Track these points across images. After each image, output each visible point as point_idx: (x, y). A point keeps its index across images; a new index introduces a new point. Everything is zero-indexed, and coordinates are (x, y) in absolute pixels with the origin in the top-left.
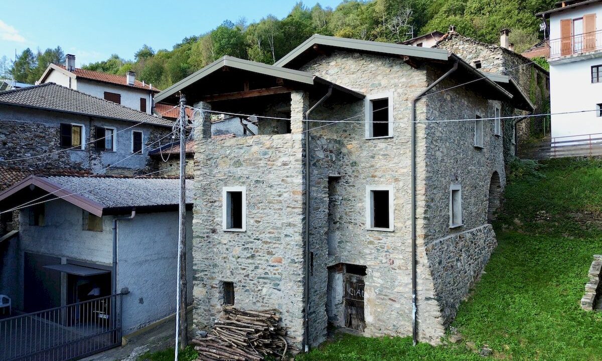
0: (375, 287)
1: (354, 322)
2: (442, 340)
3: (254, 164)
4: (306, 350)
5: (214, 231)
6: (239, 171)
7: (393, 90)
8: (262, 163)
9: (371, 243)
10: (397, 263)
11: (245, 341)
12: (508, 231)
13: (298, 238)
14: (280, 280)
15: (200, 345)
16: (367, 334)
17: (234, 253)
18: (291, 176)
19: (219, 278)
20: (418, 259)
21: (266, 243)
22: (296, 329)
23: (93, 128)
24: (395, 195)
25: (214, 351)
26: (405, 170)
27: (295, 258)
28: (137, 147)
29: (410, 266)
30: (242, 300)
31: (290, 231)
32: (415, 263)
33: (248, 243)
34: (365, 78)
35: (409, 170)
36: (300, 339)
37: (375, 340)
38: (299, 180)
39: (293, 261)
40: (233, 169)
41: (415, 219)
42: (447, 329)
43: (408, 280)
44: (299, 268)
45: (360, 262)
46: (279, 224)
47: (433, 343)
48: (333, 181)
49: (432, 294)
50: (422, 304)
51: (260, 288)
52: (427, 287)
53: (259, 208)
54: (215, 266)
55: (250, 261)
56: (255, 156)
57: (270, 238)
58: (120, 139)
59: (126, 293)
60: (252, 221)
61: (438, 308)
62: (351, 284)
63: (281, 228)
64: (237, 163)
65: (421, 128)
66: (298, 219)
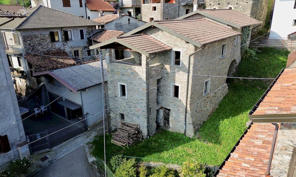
0: (173, 117)
1: (167, 125)
2: (193, 137)
3: (129, 76)
4: (148, 137)
5: (116, 97)
6: (124, 78)
7: (182, 49)
8: (132, 77)
9: (172, 102)
10: (181, 111)
11: (128, 136)
12: (236, 82)
13: (145, 105)
14: (139, 116)
15: (114, 135)
16: (170, 130)
17: (123, 105)
18: (142, 83)
19: (119, 112)
20: (187, 111)
21: (134, 104)
22: (145, 131)
23: (63, 31)
24: (181, 88)
25: (118, 138)
26: (185, 80)
27: (144, 110)
28: (82, 37)
29: (184, 113)
30: (127, 120)
31: (142, 101)
32: (186, 112)
33: (128, 103)
34: (172, 41)
35: (186, 80)
36: (146, 134)
37: (172, 133)
38: (145, 85)
39: (143, 111)
40: (121, 77)
41: (187, 98)
42: (195, 133)
43: (184, 117)
44: (145, 113)
45: (169, 108)
46: (138, 99)
47: (190, 137)
48: (159, 81)
49: (191, 122)
50: (187, 125)
51: (133, 117)
52: (189, 120)
53: (131, 92)
54: (117, 108)
55: (129, 108)
56: (129, 73)
57: (135, 102)
58: (75, 34)
59: (87, 114)
60: (129, 96)
61: (193, 127)
62: (166, 113)
63: (139, 100)
64: (123, 75)
65: (192, 66)
66: (145, 98)
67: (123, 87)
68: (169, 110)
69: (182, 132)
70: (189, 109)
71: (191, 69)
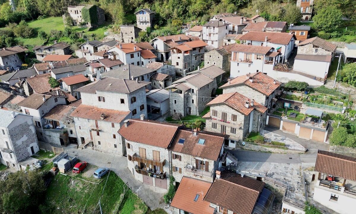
0: (192, 110)
1: (190, 113)
4: (184, 117)
5: (173, 104)
7: (194, 88)
8: (179, 97)
9: (192, 105)
10: (194, 107)
11: (178, 117)
13: (183, 106)
14: (181, 110)
15: (172, 117)
16: (191, 115)
17: (175, 107)
19: (174, 109)
22: (183, 115)
23: (142, 77)
24: (194, 100)
25: (174, 117)
28: (148, 78)
30: (177, 112)
33: (177, 106)
34: (191, 86)
35: (196, 98)
37: (192, 116)
38: (183, 100)
41: (196, 103)
42: (199, 115)
43: (196, 109)
44: (183, 109)
45: (190, 107)
46: (181, 104)
48: (187, 98)
50: (197, 112)
51: (179, 111)
53: (178, 102)
55: (177, 108)
57: (180, 106)
58: (146, 77)
59: (162, 111)
60: (178, 104)
61: (199, 113)
62: (189, 109)
64: (176, 97)
65: (197, 93)
66: (183, 104)
67: (175, 101)
68: (191, 108)
69: (195, 115)
70: (197, 107)
71: (197, 94)
